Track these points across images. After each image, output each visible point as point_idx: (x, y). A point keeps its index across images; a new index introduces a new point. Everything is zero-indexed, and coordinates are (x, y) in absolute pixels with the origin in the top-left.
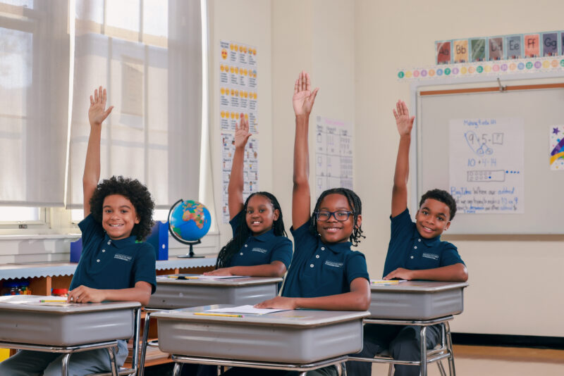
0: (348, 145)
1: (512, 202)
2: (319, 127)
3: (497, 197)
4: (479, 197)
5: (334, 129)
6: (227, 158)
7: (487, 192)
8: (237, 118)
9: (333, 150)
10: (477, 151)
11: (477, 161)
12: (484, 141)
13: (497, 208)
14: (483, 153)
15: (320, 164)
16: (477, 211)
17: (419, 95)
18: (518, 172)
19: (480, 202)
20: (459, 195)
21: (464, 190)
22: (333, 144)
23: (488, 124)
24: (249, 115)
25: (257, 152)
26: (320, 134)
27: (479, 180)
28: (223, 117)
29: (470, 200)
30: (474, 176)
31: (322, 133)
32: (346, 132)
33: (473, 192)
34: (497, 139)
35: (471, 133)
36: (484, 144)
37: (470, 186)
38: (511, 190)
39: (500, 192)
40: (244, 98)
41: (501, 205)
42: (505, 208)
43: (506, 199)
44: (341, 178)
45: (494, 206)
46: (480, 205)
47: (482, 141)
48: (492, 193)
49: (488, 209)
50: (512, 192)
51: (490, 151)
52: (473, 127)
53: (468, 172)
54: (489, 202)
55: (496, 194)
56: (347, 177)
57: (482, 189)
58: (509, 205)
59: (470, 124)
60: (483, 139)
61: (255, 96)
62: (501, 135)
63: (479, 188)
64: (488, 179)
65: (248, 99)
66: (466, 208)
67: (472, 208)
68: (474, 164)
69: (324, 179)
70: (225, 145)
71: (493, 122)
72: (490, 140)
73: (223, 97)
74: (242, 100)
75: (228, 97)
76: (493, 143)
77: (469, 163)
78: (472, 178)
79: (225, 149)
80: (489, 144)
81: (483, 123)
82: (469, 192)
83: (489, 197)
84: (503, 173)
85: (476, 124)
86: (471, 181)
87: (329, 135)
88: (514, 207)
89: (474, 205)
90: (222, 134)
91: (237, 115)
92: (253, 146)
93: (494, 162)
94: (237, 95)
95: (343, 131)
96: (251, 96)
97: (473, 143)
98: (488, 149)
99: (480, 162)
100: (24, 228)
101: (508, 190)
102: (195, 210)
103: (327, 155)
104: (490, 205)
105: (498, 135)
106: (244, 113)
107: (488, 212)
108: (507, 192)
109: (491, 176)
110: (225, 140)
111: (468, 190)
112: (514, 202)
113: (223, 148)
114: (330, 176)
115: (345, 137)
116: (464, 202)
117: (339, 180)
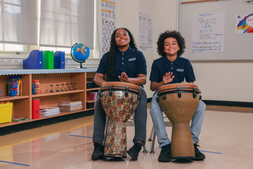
0: (151, 25)
1: (218, 47)
2: (140, 17)
3: (212, 45)
4: (205, 45)
5: (146, 18)
6: (104, 28)
7: (208, 43)
8: (108, 12)
9: (145, 27)
10: (204, 26)
11: (204, 31)
12: (207, 22)
13: (212, 50)
14: (207, 27)
15: (141, 32)
16: (204, 51)
17: (180, 4)
18: (222, 35)
19: (205, 47)
20: (196, 45)
21: (198, 42)
22: (145, 24)
23: (209, 15)
24: (112, 11)
25: (115, 27)
26: (140, 20)
27: (205, 38)
28: (102, 11)
29: (201, 46)
30: (203, 37)
31: (141, 19)
32: (150, 19)
33: (202, 43)
34: (213, 21)
35: (202, 19)
36: (207, 23)
37: (201, 41)
38: (218, 42)
39: (213, 43)
40: (110, 4)
41: (214, 48)
42: (215, 50)
43: (216, 46)
44: (148, 38)
45: (211, 49)
46: (205, 49)
47: (206, 22)
48: (210, 43)
49: (208, 50)
50: (219, 43)
51: (209, 26)
52: (203, 17)
53: (200, 35)
54: (209, 47)
55: (212, 44)
56: (150, 38)
57: (206, 42)
58: (217, 48)
59: (202, 15)
60: (207, 21)
61: (115, 3)
62: (215, 20)
63: (204, 41)
64: (209, 38)
65: (112, 4)
66: (199, 50)
67: (201, 50)
68: (203, 32)
69: (142, 38)
70: (103, 23)
71: (211, 14)
72: (210, 22)
73: (102, 3)
74: (110, 5)
75: (104, 3)
76: (211, 23)
77: (201, 32)
78: (202, 37)
79: (103, 25)
80: (210, 24)
81: (207, 15)
82: (200, 43)
83: (209, 45)
84: (215, 35)
85: (204, 15)
86: (201, 39)
87: (144, 20)
88: (219, 49)
89: (202, 48)
90: (102, 18)
91: (108, 11)
92: (114, 24)
93: (211, 31)
94: (108, 3)
95: (149, 19)
96: (113, 3)
97: (202, 23)
98: (209, 25)
99: (205, 31)
100: (18, 54)
101: (217, 42)
102: (82, 48)
103: (143, 28)
104: (209, 49)
105: (214, 20)
106: (111, 10)
107: (208, 51)
108: (216, 43)
109: (210, 36)
110: (103, 21)
111: (200, 42)
112: (220, 47)
113: (102, 24)
114: (144, 37)
115: (149, 21)
116: (198, 47)
117: (147, 39)
